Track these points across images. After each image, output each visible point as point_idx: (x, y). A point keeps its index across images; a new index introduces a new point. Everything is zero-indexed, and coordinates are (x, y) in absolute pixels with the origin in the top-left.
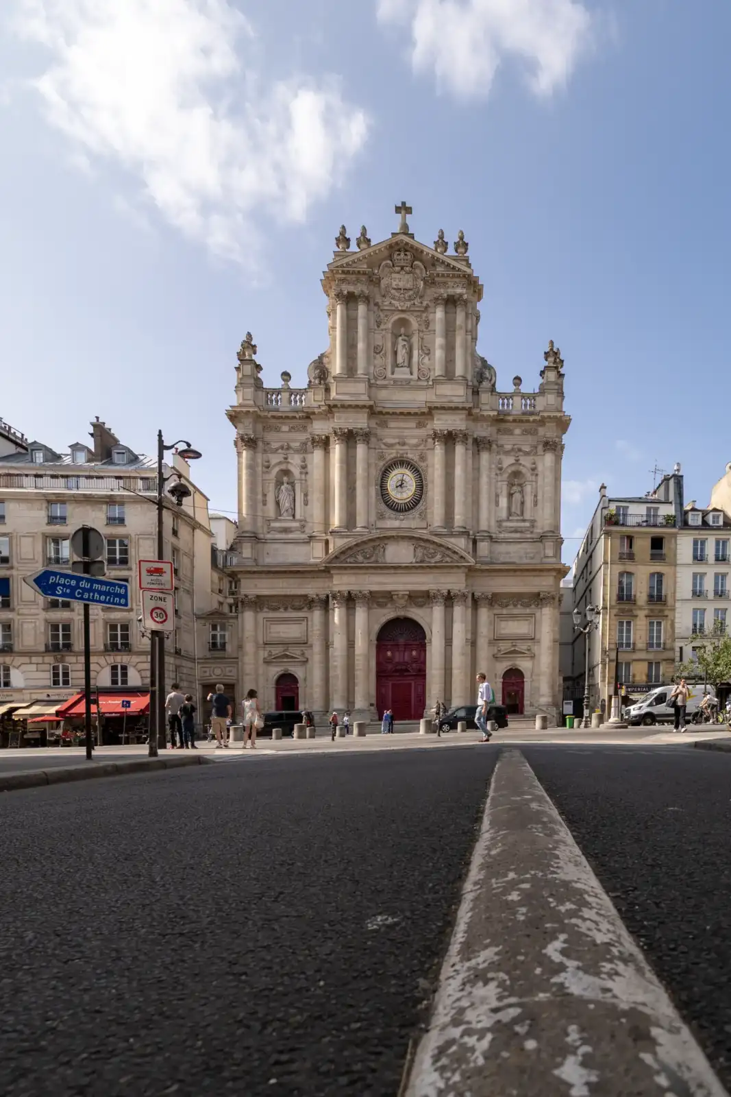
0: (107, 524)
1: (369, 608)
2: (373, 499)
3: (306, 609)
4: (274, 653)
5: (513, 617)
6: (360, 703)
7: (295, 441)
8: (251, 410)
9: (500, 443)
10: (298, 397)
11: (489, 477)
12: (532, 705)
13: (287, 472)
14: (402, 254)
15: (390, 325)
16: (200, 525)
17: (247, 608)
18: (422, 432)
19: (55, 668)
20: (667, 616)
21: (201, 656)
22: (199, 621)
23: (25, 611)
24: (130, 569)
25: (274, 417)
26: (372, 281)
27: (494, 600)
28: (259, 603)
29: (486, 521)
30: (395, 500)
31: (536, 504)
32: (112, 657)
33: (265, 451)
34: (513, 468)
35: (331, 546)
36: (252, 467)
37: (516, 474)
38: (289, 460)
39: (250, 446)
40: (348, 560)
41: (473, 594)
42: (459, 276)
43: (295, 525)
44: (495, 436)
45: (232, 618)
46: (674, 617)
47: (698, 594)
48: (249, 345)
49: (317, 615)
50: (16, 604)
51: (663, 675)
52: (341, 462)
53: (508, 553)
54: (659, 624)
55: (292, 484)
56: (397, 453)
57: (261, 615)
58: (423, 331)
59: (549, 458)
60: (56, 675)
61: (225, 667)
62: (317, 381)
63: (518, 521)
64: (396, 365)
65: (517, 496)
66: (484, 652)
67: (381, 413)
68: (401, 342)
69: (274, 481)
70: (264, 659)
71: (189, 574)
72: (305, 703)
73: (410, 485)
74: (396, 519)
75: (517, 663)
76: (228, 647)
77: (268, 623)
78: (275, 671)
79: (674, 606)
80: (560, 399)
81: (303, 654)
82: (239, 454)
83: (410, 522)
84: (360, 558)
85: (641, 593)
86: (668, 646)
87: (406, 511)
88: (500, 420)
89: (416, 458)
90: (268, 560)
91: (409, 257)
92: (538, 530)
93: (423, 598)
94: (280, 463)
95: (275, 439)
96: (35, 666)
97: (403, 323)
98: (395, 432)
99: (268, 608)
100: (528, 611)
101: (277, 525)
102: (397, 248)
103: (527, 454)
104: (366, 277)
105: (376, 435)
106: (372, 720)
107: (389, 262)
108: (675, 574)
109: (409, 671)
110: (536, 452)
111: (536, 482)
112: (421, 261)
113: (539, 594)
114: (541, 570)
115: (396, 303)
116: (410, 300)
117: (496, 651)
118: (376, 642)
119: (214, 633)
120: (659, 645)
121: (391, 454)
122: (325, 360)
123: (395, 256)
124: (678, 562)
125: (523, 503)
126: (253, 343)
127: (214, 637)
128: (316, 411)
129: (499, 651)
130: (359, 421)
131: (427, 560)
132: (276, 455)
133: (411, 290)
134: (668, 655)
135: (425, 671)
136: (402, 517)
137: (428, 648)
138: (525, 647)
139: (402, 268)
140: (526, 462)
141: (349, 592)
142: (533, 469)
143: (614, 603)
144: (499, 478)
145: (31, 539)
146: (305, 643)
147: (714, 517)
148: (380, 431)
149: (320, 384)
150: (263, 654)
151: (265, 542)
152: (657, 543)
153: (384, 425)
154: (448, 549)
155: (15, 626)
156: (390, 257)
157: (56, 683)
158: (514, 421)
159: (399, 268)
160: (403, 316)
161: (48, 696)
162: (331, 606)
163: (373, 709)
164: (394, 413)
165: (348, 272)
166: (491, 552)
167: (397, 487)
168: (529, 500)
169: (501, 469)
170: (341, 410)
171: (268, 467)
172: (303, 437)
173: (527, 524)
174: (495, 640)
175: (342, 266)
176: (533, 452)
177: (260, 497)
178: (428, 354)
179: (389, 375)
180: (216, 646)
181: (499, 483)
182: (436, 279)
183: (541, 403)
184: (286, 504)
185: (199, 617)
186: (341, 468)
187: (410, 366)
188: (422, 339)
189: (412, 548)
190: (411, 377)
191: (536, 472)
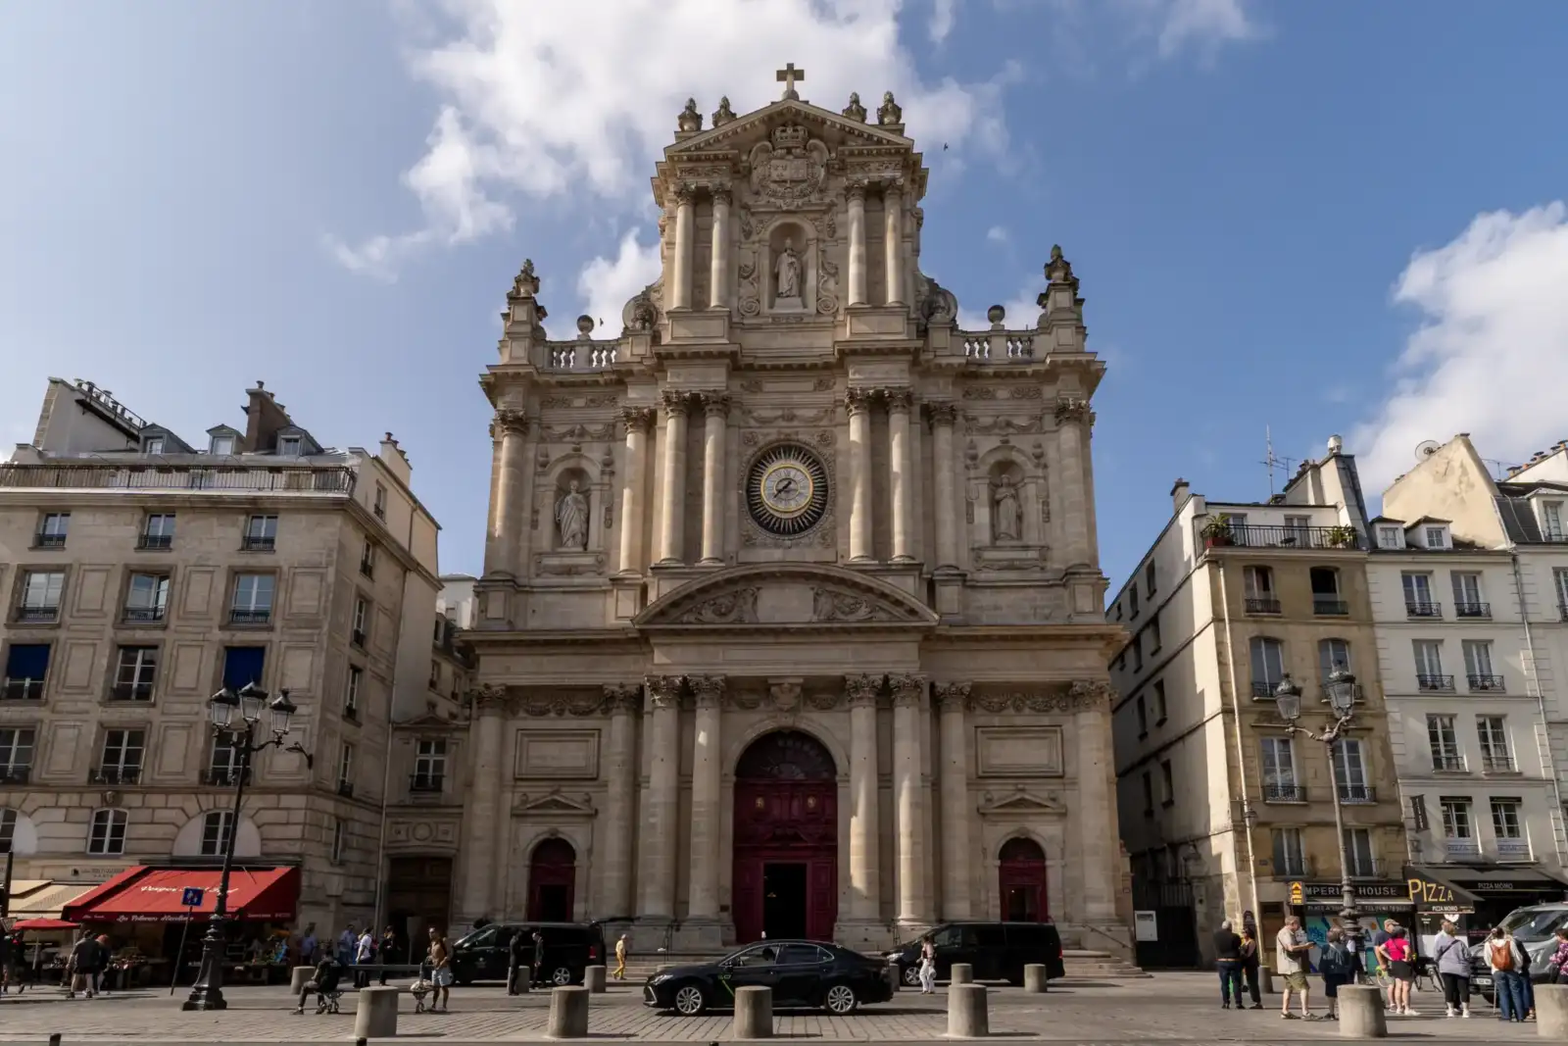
0: (242, 549)
1: (724, 712)
2: (734, 513)
3: (598, 714)
4: (532, 797)
5: (1015, 731)
6: (702, 902)
7: (593, 421)
8: (522, 371)
9: (971, 413)
10: (605, 353)
11: (953, 470)
12: (1067, 918)
13: (578, 473)
14: (790, 131)
15: (766, 235)
16: (418, 564)
17: (487, 710)
18: (824, 398)
19: (101, 817)
20: (1370, 729)
21: (394, 801)
22: (398, 734)
23: (69, 706)
24: (271, 629)
25: (561, 384)
26: (738, 172)
27: (974, 697)
28: (511, 700)
29: (950, 548)
30: (777, 514)
31: (1047, 516)
32: (211, 797)
33: (542, 440)
34: (999, 456)
35: (652, 597)
36: (516, 465)
37: (1005, 466)
38: (584, 452)
39: (514, 430)
40: (685, 618)
41: (932, 686)
42: (889, 153)
43: (588, 560)
44: (960, 403)
45: (458, 729)
46: (1387, 733)
47: (1431, 684)
48: (528, 278)
49: (618, 725)
50: (52, 690)
51: (1381, 859)
52: (677, 447)
53: (996, 608)
54: (1353, 748)
55: (586, 494)
56: (780, 433)
57: (514, 725)
58: (824, 241)
59: (1069, 435)
60: (99, 831)
61: (437, 823)
62: (638, 325)
63: (1013, 548)
64: (776, 294)
65: (1008, 507)
66: (959, 803)
67: (750, 367)
68: (786, 259)
69: (554, 488)
70: (512, 808)
71: (388, 648)
72: (586, 900)
73: (804, 487)
74: (777, 546)
75: (1030, 826)
76: (447, 785)
77: (526, 739)
78: (531, 834)
79: (1383, 708)
80: (1080, 337)
81: (588, 801)
82: (497, 444)
83: (805, 552)
84: (708, 614)
85: (1304, 680)
86: (1382, 794)
87: (795, 532)
88: (969, 375)
89: (814, 441)
90: (534, 623)
91: (801, 133)
92: (1057, 564)
93: (833, 692)
94: (567, 457)
95: (559, 420)
96: (64, 811)
97: (791, 231)
98: (778, 399)
99: (527, 711)
100: (1045, 720)
101: (555, 561)
102: (779, 120)
103: (1024, 430)
104: (729, 164)
105: (740, 405)
106: (725, 944)
107: (767, 143)
108: (1373, 641)
109: (800, 839)
110: (1042, 428)
111: (1045, 478)
112: (821, 138)
113: (1069, 685)
114: (1074, 638)
115: (780, 202)
116: (800, 197)
117: (981, 801)
118: (734, 779)
119: (424, 757)
120: (1359, 791)
121: (769, 435)
122: (654, 296)
123: (778, 134)
124: (1377, 617)
125: (1020, 517)
126: (534, 275)
127: (423, 765)
128: (636, 368)
129: (989, 800)
130: (713, 380)
131: (840, 616)
132: (559, 446)
133: (803, 181)
134: (1384, 813)
135: (835, 839)
136: (788, 543)
137: (841, 792)
138: (1045, 795)
139: (789, 151)
140: (1025, 443)
141: (685, 679)
142: (1039, 457)
143: (1246, 701)
144: (972, 473)
145: (104, 575)
146: (592, 779)
147: (1430, 533)
148: (749, 399)
149: (644, 328)
150: (511, 799)
151: (529, 591)
152: (1323, 579)
153: (755, 388)
154: (884, 596)
155: (44, 732)
156: (769, 137)
157: (96, 846)
158: (996, 375)
159: (784, 151)
160: (791, 219)
161: (76, 872)
162: (647, 707)
163: (726, 916)
164: (775, 368)
165: (698, 159)
166: (966, 607)
167: (780, 491)
168: (1033, 512)
169: (974, 458)
170: (681, 362)
171: (544, 465)
172: (607, 414)
173: (1032, 554)
174: (980, 778)
175: (688, 149)
176: (1036, 424)
177: (527, 514)
178: (834, 275)
179: (765, 308)
180: (425, 783)
181: (973, 482)
182: (849, 160)
183: (1043, 346)
184: (573, 525)
185: (398, 728)
186: (677, 459)
187: (801, 293)
188: (824, 251)
189: (811, 594)
190: (805, 311)
191: (1042, 461)
